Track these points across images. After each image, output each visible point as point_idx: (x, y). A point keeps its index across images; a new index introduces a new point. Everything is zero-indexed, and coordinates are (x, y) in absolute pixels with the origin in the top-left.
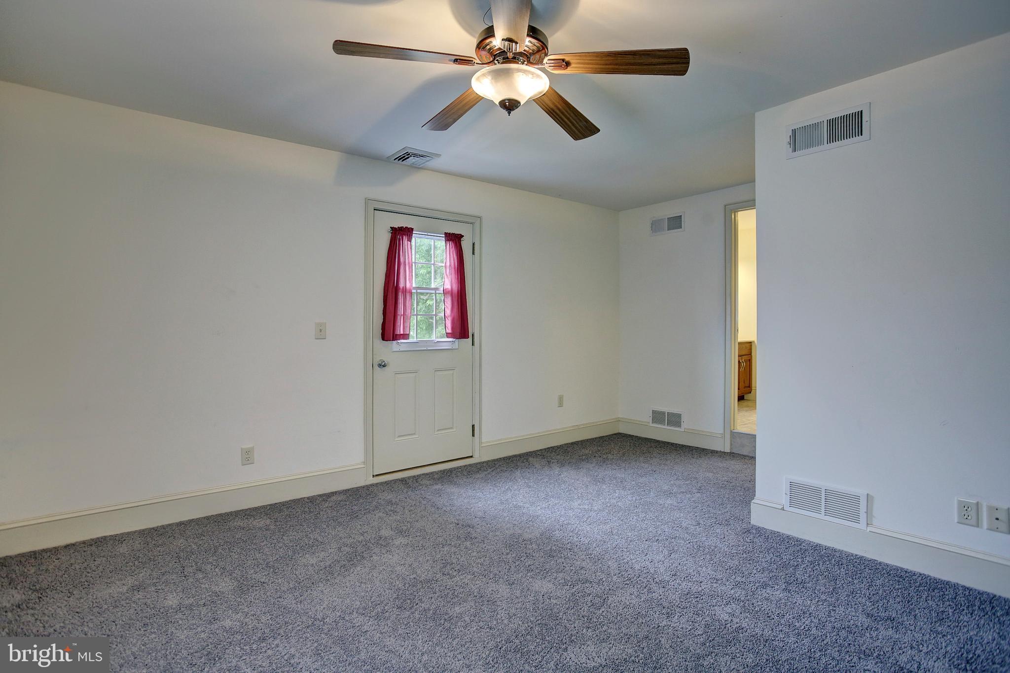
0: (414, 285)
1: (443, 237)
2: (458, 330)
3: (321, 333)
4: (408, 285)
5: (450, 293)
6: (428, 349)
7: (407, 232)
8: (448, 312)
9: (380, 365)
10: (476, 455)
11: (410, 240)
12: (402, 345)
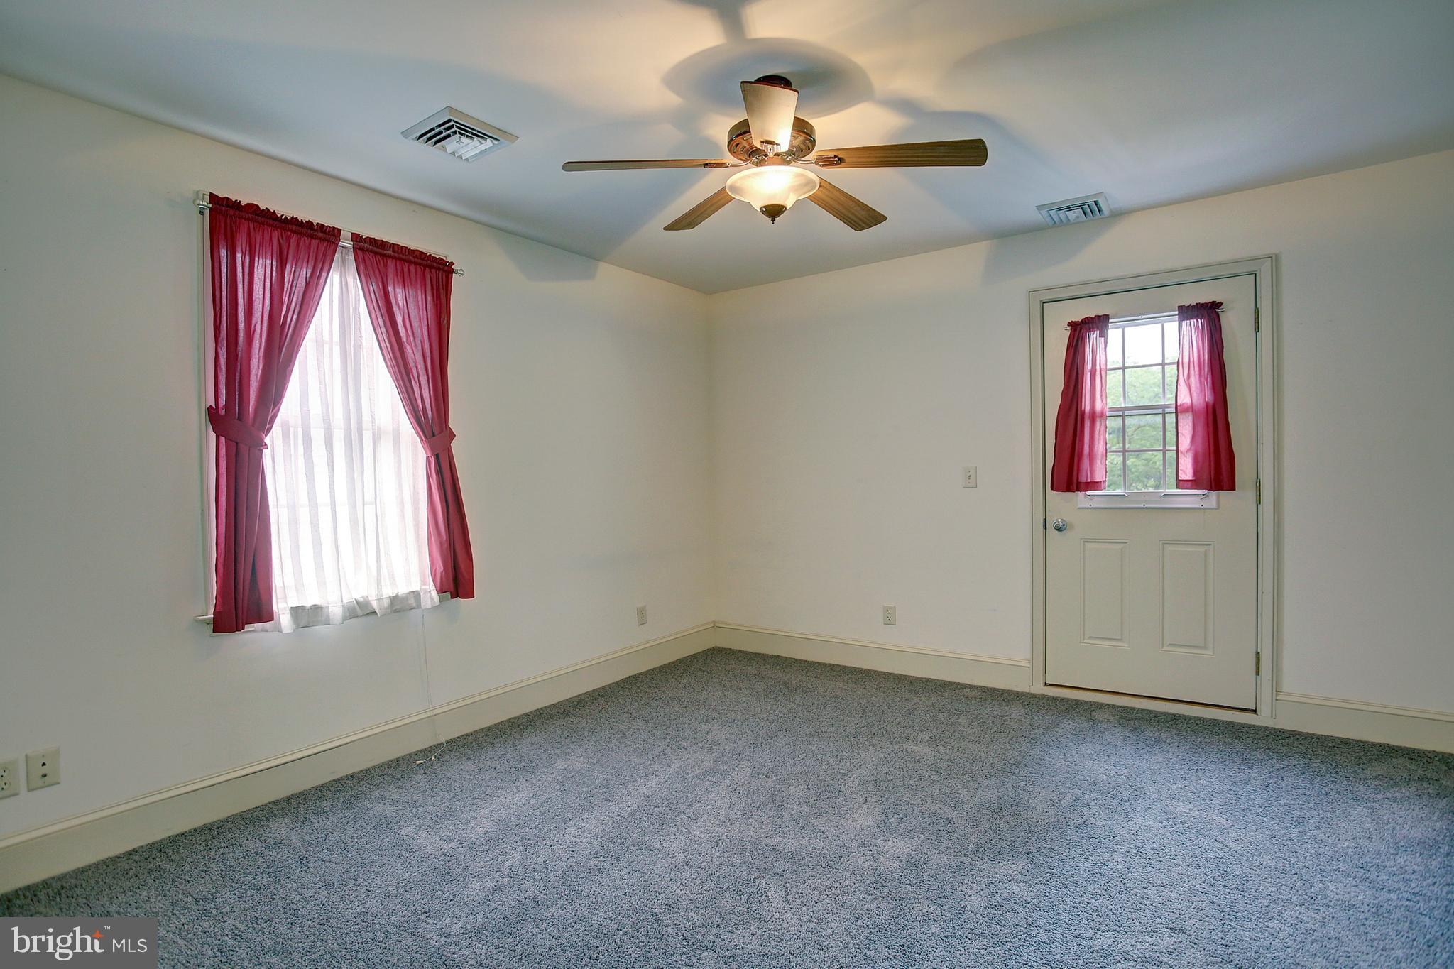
0: (1110, 405)
1: (1176, 315)
2: (1205, 476)
3: (971, 482)
4: (1098, 406)
5: (1191, 410)
6: (1146, 506)
7: (1099, 323)
8: (1185, 443)
9: (1058, 528)
10: (1264, 709)
11: (1103, 335)
12: (1096, 498)
